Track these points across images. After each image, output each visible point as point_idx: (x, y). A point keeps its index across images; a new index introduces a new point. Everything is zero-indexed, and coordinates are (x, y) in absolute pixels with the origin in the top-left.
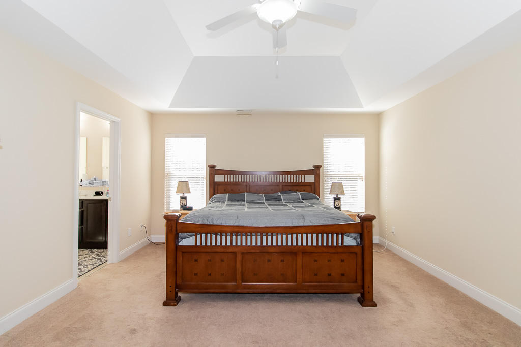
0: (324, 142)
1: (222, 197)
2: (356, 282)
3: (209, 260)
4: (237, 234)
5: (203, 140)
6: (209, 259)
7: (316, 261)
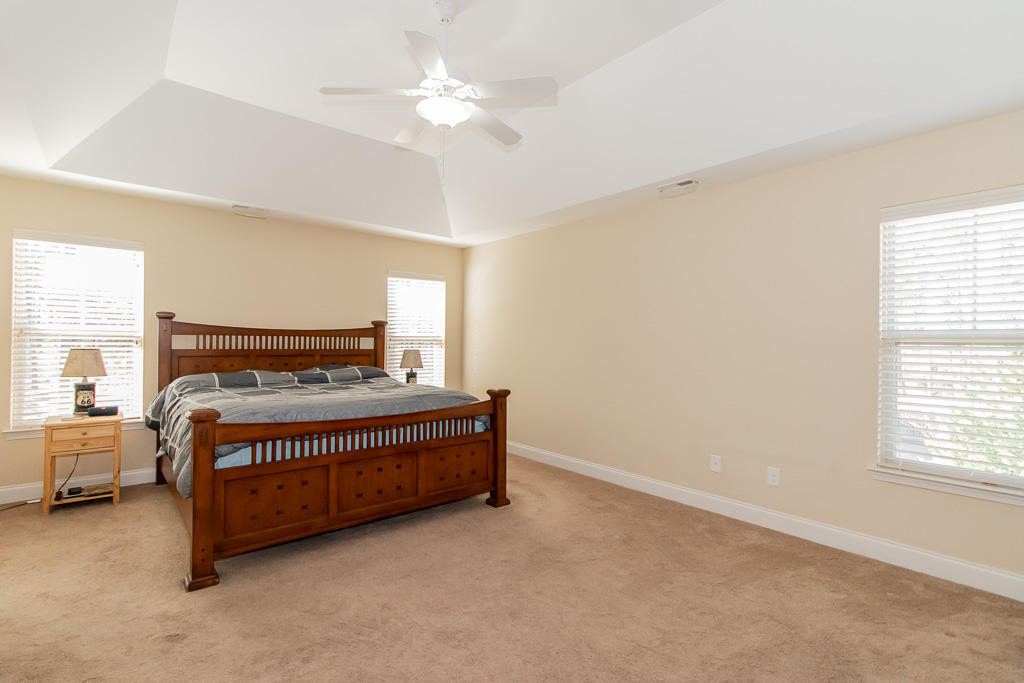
0: (389, 283)
1: (203, 381)
2: (487, 479)
3: (280, 487)
4: (337, 433)
5: (140, 255)
6: (280, 484)
7: (442, 459)
